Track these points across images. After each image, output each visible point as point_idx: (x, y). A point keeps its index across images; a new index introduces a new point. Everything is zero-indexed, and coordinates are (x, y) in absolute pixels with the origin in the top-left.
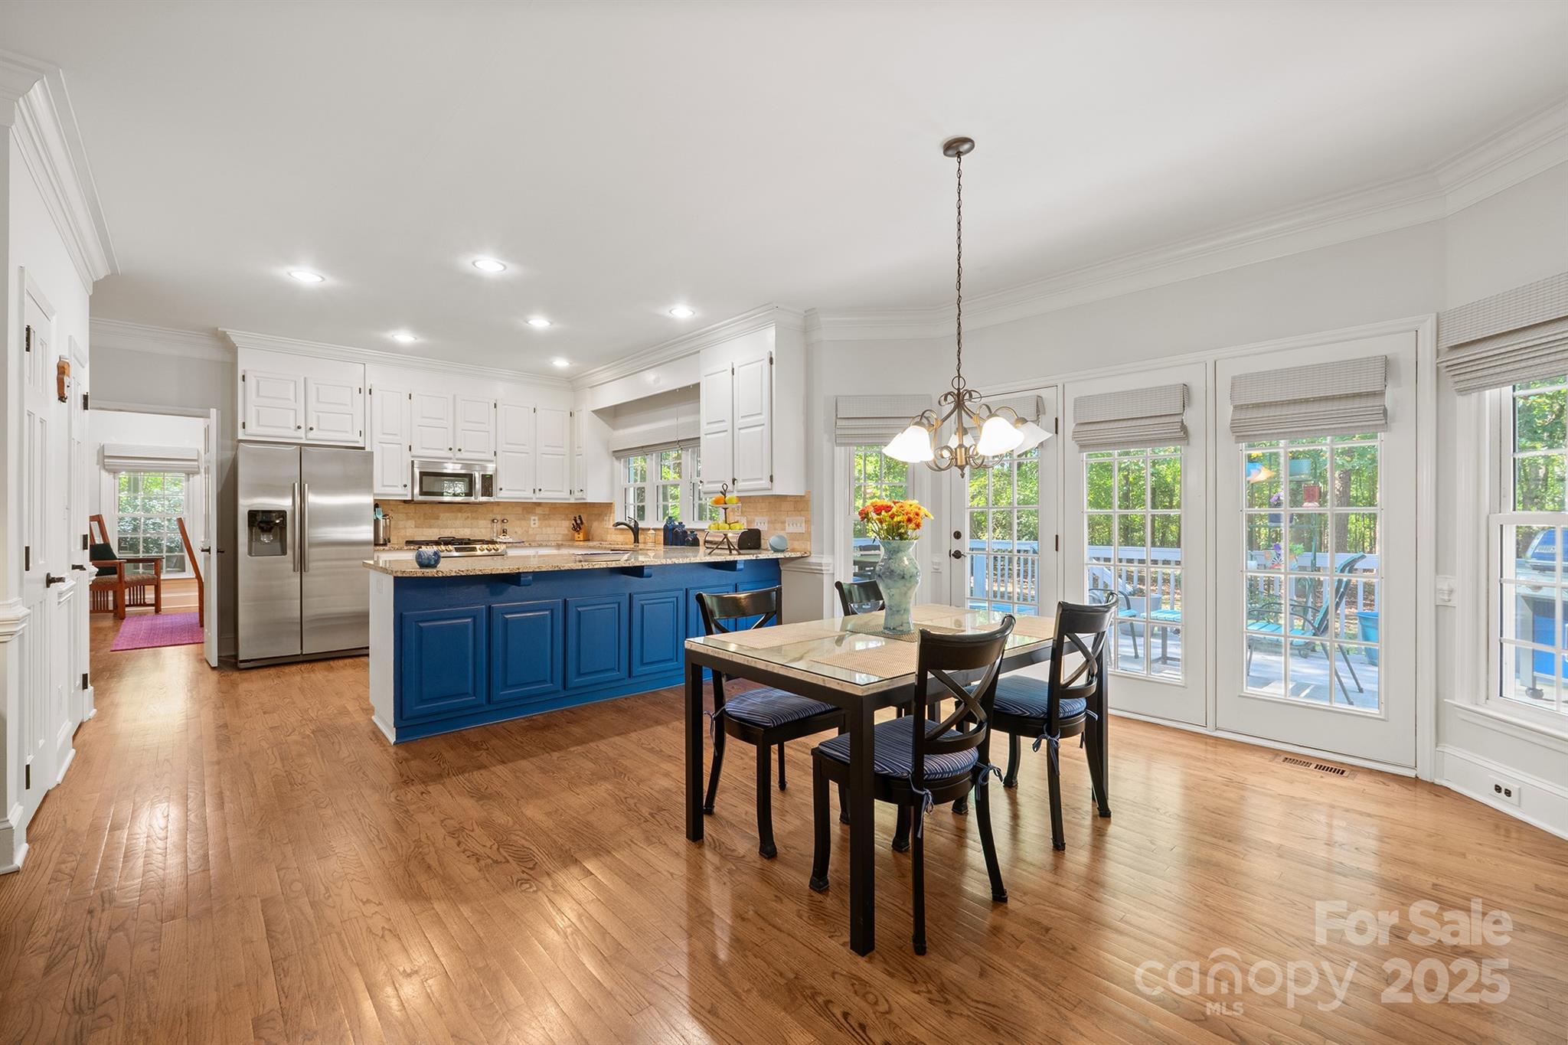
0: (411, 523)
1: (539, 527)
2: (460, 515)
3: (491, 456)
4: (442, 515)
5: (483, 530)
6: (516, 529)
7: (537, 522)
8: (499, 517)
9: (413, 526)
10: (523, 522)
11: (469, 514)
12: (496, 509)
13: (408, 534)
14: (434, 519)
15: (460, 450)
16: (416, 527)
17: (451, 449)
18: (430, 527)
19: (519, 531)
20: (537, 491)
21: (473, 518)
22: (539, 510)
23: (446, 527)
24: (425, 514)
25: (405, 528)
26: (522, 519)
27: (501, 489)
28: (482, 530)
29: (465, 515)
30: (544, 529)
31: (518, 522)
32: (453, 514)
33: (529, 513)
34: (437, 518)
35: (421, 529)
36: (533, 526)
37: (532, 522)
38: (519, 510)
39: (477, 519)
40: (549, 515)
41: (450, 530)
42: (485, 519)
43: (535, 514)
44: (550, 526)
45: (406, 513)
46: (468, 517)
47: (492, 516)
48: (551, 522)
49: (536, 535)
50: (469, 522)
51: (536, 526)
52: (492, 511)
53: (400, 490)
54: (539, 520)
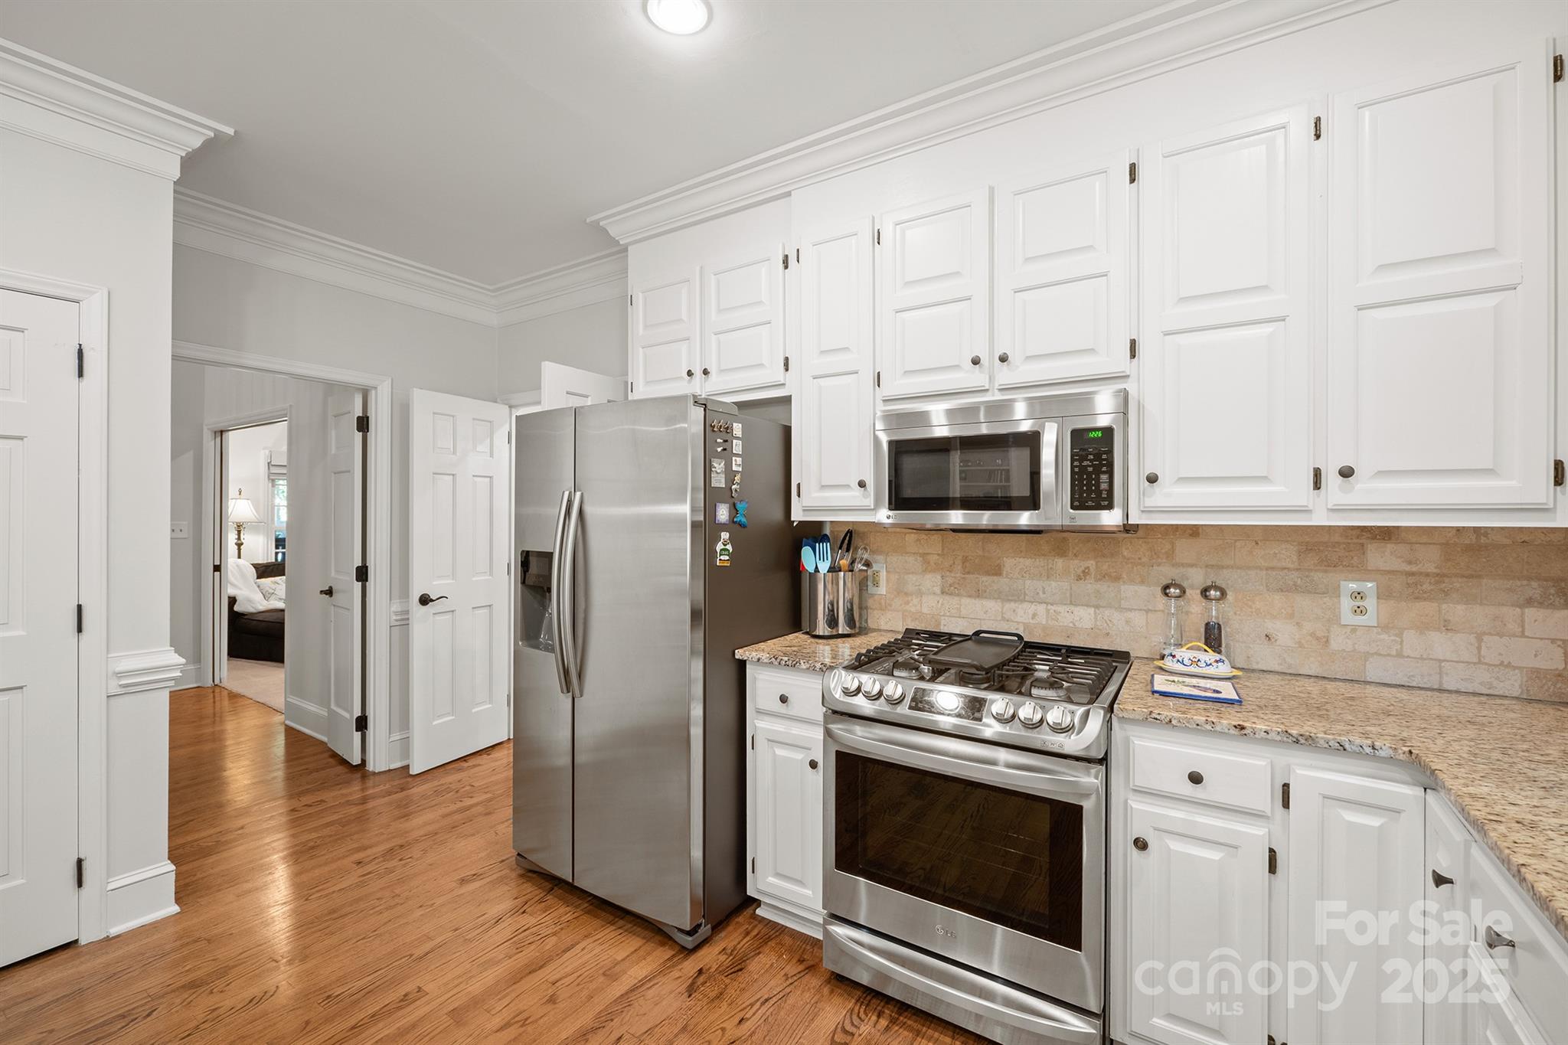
0: (932, 582)
1: (1384, 628)
2: (1060, 563)
3: (1120, 361)
4: (1009, 563)
5: (1139, 619)
6: (1270, 626)
7: (1370, 603)
8: (1196, 578)
9: (938, 590)
10: (1303, 602)
11: (1091, 563)
12: (1185, 549)
13: (925, 610)
14: (988, 573)
15: (1003, 359)
16: (943, 593)
17: (976, 362)
18: (979, 594)
19: (1285, 633)
20: (1331, 479)
21: (1103, 577)
22: (1379, 557)
23: (1019, 597)
24: (965, 560)
25: (920, 593)
26: (1295, 589)
27: (1152, 479)
28: (1130, 615)
29: (1077, 565)
30: (1410, 636)
31: (1278, 600)
32: (1040, 562)
33: (1329, 565)
34: (997, 571)
35: (955, 600)
36: (1348, 617)
37: (1346, 604)
38: (1287, 554)
39: (1117, 578)
40: (1440, 577)
41: (1031, 608)
42: (1142, 582)
43: (1362, 571)
44: (1447, 627)
45: (924, 555)
46: (1086, 573)
47: (1167, 573)
48: (1457, 611)
49: (1367, 656)
50: (1089, 586)
51: (1369, 619)
52: (1170, 555)
53: (855, 497)
54: (1383, 595)
